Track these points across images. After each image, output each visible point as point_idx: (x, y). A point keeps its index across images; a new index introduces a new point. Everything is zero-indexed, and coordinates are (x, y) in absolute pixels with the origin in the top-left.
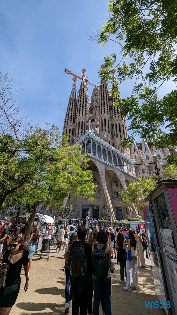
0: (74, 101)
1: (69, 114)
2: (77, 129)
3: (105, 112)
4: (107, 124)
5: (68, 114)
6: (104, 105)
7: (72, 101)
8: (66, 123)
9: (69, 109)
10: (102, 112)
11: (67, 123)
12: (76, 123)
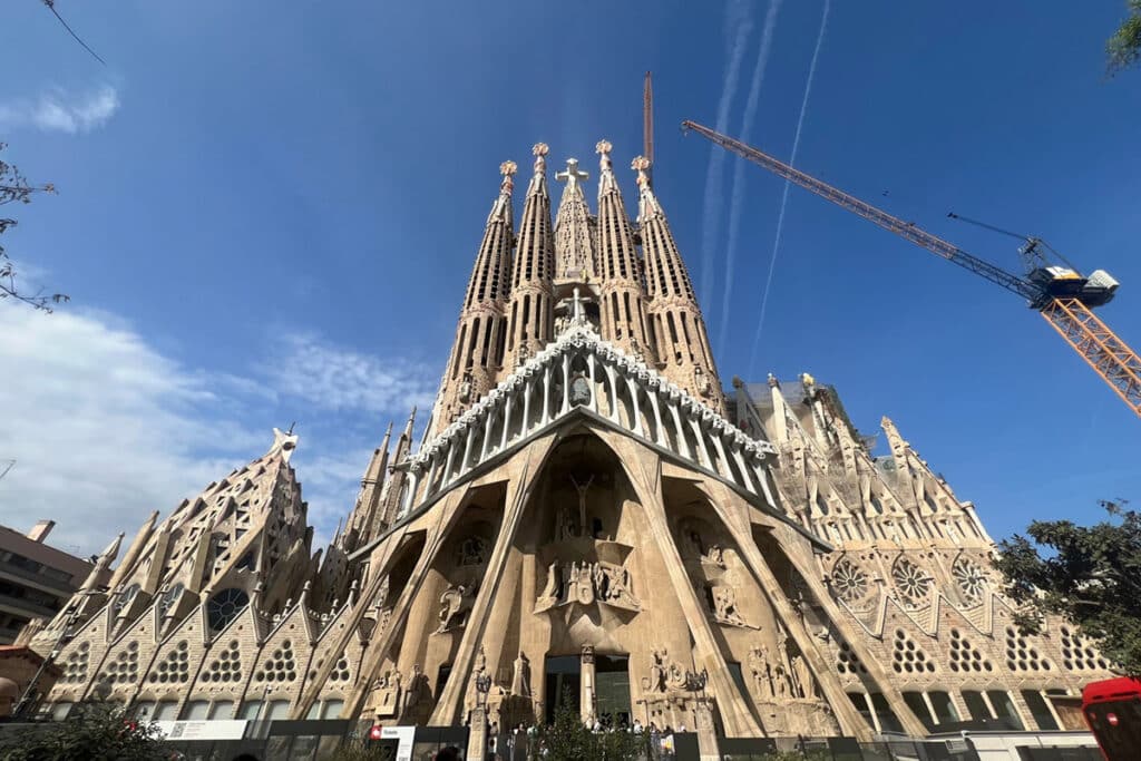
1: (487, 267)
2: (519, 320)
3: (624, 273)
4: (634, 313)
5: (483, 265)
6: (620, 250)
8: (475, 297)
10: (612, 274)
11: (481, 297)
12: (511, 304)
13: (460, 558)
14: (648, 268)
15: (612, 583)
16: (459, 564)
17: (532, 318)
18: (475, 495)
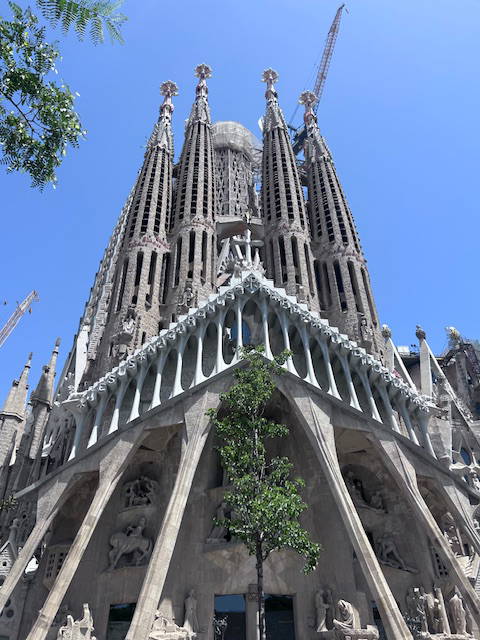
1: (149, 197)
4: (302, 258)
5: (145, 195)
8: (138, 228)
9: (148, 180)
10: (279, 215)
12: (176, 239)
14: (315, 213)
16: (127, 505)
17: (198, 256)
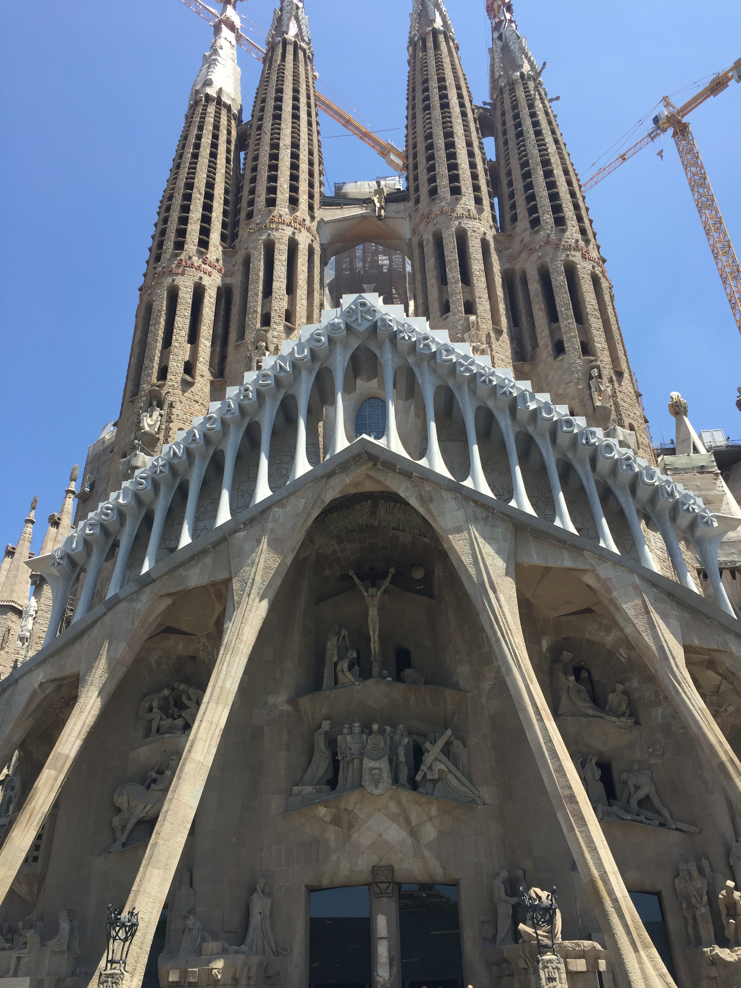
0: (224, 112)
1: (190, 186)
2: (255, 289)
4: (477, 266)
5: (181, 184)
7: (211, 109)
8: (169, 245)
9: (188, 156)
10: (433, 192)
11: (179, 245)
12: (239, 258)
13: (150, 721)
14: (504, 181)
15: (428, 759)
17: (279, 284)
18: (168, 609)
